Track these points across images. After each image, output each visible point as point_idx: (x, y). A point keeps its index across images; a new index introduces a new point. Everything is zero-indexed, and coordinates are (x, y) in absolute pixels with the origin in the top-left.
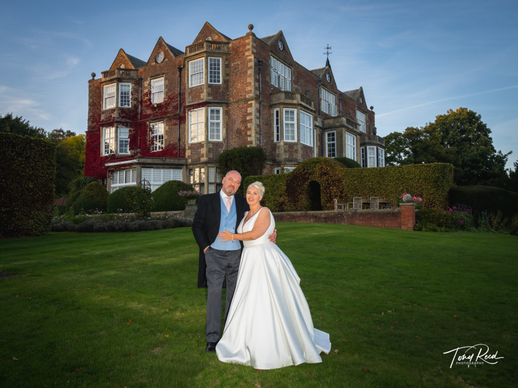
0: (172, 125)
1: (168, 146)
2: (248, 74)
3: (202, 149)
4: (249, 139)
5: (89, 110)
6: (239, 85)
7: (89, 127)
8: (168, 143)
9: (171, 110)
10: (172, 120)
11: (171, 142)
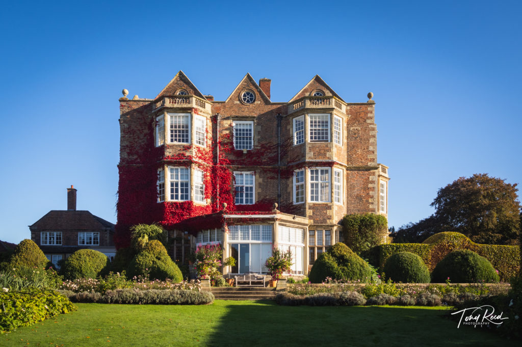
0: (268, 178)
1: (262, 201)
2: (370, 142)
3: (328, 211)
4: (371, 206)
5: (122, 137)
6: (359, 151)
7: (122, 159)
8: (262, 197)
9: (265, 160)
10: (268, 172)
11: (268, 197)
